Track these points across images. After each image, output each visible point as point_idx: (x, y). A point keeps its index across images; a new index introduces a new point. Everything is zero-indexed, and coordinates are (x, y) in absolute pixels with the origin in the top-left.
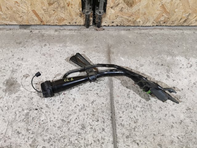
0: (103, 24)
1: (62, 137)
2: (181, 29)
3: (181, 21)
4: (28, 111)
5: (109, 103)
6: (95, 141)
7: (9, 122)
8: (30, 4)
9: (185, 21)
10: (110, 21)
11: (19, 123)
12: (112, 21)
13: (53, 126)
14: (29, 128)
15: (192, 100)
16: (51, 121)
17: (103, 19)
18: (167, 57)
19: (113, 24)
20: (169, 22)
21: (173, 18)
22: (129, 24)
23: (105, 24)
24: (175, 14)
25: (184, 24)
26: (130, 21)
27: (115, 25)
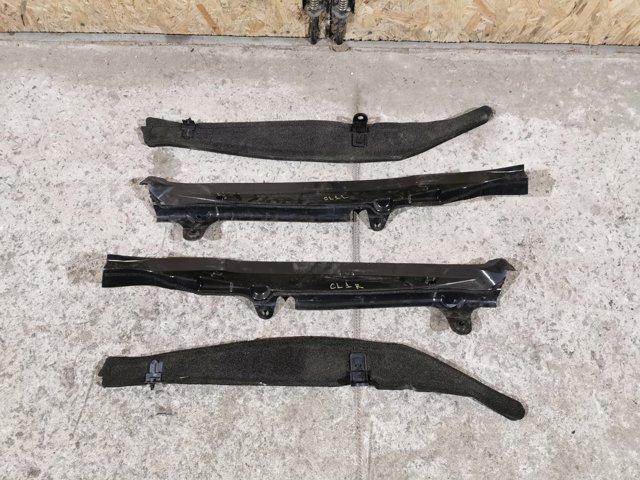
0: (348, 36)
2: (526, 51)
3: (524, 33)
9: (535, 32)
10: (364, 30)
12: (369, 29)
13: (246, 237)
17: (348, 25)
19: (370, 36)
20: (497, 35)
21: (507, 25)
22: (406, 37)
23: (353, 36)
24: (509, 17)
25: (532, 39)
26: (408, 30)
27: (375, 38)
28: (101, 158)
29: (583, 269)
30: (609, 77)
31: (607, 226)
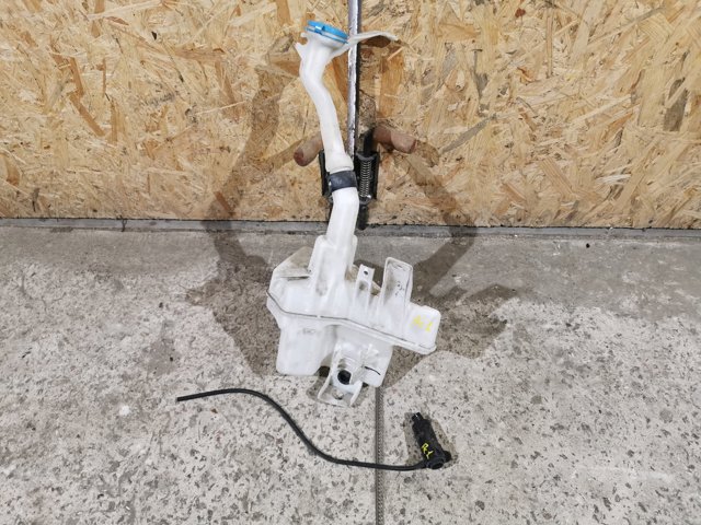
0: (370, 223)
1: (264, 470)
2: (562, 236)
3: (560, 217)
4: (195, 412)
5: (374, 405)
6: (334, 484)
7: (154, 435)
8: (211, 181)
9: (571, 217)
10: (388, 215)
11: (176, 437)
12: (393, 214)
13: (247, 446)
14: (197, 447)
15: (569, 406)
16: (242, 436)
17: (371, 211)
18: (520, 303)
19: (395, 221)
20: (530, 219)
21: (540, 209)
22: (433, 221)
23: (377, 221)
24: (541, 202)
25: (569, 223)
26: (435, 215)
27: (400, 223)
28: (92, 352)
29: (660, 492)
30: (661, 262)
31: (684, 436)
